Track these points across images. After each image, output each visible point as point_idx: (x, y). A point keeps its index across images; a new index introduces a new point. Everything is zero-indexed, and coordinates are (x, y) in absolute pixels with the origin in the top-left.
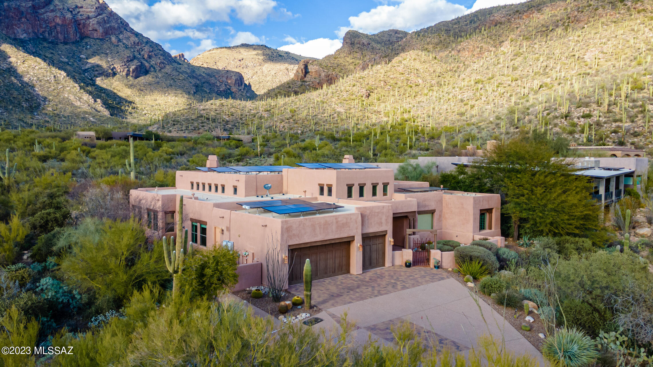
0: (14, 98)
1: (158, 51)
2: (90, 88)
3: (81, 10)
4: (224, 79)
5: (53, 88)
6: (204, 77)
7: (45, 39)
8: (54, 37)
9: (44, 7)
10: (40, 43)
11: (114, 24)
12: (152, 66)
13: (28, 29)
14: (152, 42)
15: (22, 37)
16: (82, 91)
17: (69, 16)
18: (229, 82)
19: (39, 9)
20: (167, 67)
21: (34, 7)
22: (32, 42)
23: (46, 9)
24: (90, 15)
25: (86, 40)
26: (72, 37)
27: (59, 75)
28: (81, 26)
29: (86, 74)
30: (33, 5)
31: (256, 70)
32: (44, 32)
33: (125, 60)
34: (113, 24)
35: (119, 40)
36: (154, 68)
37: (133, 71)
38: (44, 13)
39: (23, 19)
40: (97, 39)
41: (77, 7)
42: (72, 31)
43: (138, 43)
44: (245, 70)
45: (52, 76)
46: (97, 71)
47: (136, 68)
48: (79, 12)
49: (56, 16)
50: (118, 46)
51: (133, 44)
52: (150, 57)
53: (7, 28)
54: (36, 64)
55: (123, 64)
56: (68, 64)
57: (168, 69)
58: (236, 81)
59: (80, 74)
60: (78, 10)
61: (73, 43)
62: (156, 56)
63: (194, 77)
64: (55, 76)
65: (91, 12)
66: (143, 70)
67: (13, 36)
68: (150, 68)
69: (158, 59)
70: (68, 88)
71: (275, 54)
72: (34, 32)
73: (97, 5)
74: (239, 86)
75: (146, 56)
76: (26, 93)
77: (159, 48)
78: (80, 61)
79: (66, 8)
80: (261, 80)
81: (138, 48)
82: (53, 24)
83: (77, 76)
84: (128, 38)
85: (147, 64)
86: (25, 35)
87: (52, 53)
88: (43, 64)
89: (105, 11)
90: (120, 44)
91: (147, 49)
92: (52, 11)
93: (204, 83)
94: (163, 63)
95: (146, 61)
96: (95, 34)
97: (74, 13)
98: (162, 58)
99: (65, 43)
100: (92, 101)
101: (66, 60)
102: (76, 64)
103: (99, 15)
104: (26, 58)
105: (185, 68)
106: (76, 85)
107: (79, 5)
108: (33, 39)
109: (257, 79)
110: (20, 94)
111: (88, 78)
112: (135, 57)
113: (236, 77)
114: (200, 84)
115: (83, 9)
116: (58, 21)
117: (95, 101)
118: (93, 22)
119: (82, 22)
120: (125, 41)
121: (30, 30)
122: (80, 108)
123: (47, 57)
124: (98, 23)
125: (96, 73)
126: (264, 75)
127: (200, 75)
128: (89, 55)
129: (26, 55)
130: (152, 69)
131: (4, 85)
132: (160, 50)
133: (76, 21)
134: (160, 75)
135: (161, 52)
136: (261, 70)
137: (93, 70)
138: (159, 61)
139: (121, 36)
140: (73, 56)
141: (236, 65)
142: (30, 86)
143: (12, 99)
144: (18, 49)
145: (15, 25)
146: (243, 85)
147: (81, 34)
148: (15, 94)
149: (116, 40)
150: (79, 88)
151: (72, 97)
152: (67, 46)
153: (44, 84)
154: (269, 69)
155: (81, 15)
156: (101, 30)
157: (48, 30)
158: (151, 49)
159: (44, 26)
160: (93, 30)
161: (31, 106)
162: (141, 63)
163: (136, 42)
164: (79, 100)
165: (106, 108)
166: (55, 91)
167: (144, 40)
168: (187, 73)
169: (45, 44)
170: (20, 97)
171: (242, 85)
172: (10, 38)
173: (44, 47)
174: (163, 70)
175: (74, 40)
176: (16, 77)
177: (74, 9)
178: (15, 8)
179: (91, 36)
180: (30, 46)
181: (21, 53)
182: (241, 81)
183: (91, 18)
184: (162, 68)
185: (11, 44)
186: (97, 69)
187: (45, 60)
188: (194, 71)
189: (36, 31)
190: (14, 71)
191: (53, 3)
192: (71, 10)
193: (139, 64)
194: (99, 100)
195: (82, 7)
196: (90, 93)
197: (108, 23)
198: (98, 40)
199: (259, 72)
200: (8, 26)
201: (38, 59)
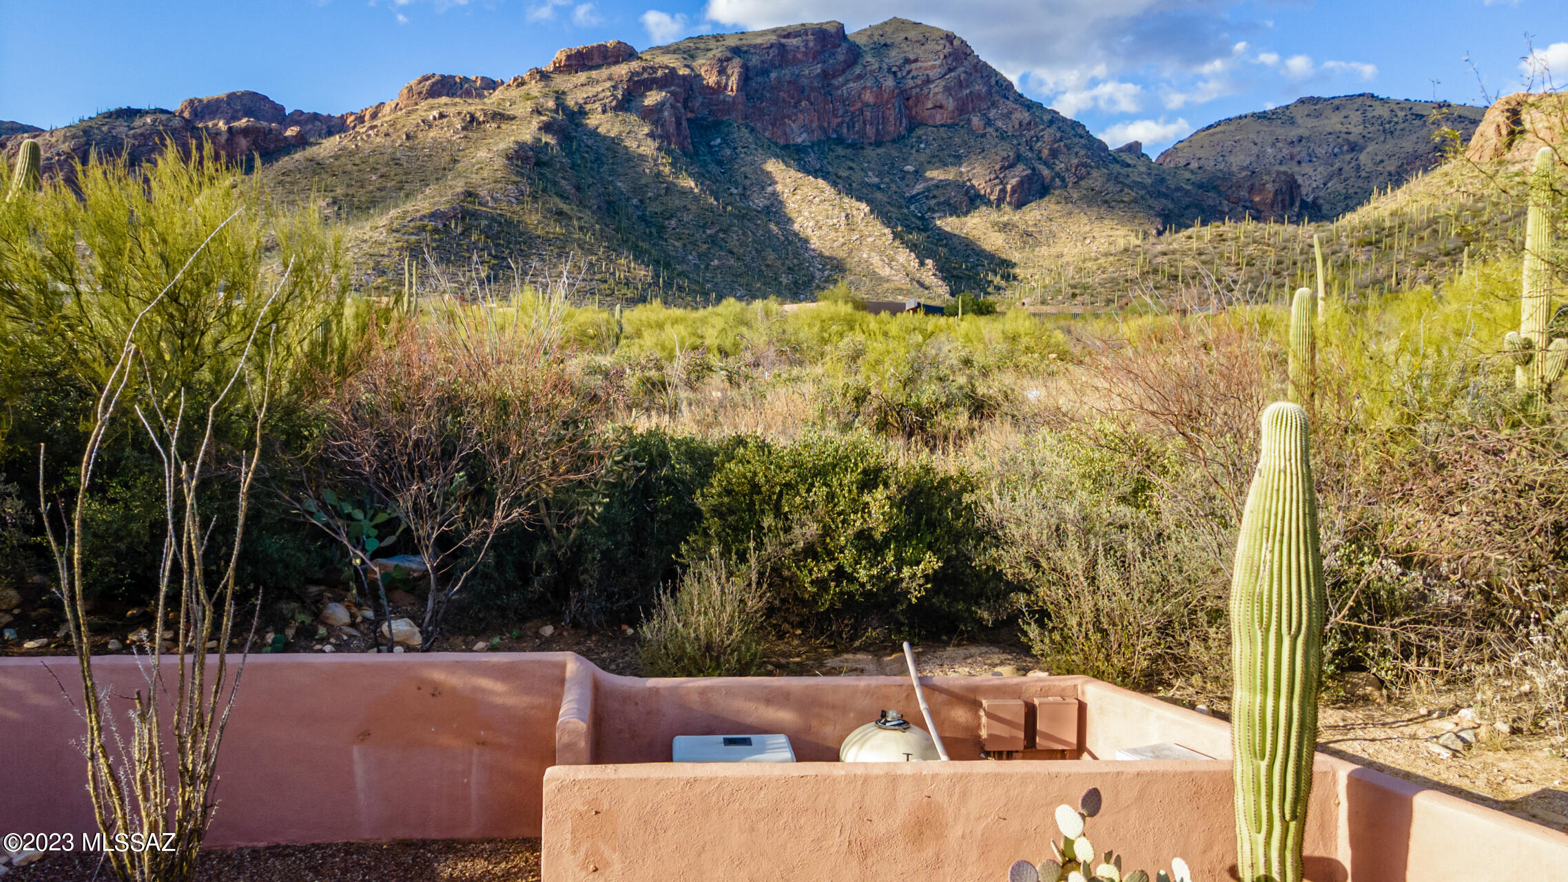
0: (768, 266)
1: (1076, 140)
2: (914, 236)
3: (914, 66)
4: (1244, 193)
5: (841, 240)
6: (1187, 191)
7: (840, 141)
8: (858, 132)
9: (843, 71)
10: (830, 149)
11: (979, 87)
12: (1058, 175)
13: (811, 121)
14: (1064, 120)
15: (799, 140)
16: (897, 243)
17: (889, 82)
18: (1257, 199)
19: (834, 77)
20: (1095, 173)
21: (825, 75)
22: (816, 148)
23: (848, 74)
24: (932, 74)
25: (919, 132)
26: (892, 129)
27: (855, 212)
28: (911, 102)
29: (912, 208)
30: (824, 71)
31: (1337, 166)
32: (840, 125)
33: (997, 167)
34: (977, 87)
35: (989, 123)
36: (1063, 180)
37: (1014, 191)
38: (843, 85)
39: (803, 103)
40: (942, 125)
41: (907, 61)
42: (892, 114)
43: (1029, 123)
44: (1307, 168)
45: (843, 214)
46: (934, 197)
47: (1021, 183)
48: (909, 72)
49: (864, 88)
50: (983, 136)
51: (1017, 126)
52: (1054, 153)
53: (773, 125)
54: (816, 192)
55: (992, 176)
56: (879, 188)
57: (1097, 179)
58: (1276, 194)
59: (900, 207)
60: (908, 67)
61: (894, 141)
62: (1069, 149)
63: (1161, 195)
64: (847, 216)
65: (933, 67)
66: (1036, 187)
67: (782, 142)
68: (1053, 179)
69: (1073, 156)
70: (870, 240)
71: (1401, 114)
72: (821, 127)
73: (946, 51)
74: (1284, 208)
75: (1045, 153)
76: (791, 256)
77: (1080, 131)
78: (903, 179)
79: (885, 66)
80: (1351, 191)
81: (1028, 134)
82: (859, 105)
83: (894, 212)
84: (1008, 116)
85: (1046, 172)
86: (804, 135)
87: (851, 168)
88: (829, 191)
89: (966, 63)
90: (990, 130)
91: (1049, 134)
92: (860, 77)
93: (1187, 207)
94: (1085, 165)
95: (1046, 163)
96: (938, 117)
97: (899, 74)
98: (1082, 152)
99: (878, 144)
100: (915, 264)
101: (876, 180)
102: (894, 187)
103: (950, 70)
104: (800, 182)
105: (1140, 174)
106: (887, 231)
107: (912, 57)
108: (819, 142)
109: (1340, 187)
110: (780, 257)
111: (916, 216)
112: (1019, 158)
113: (1277, 185)
114: (1176, 211)
115: (919, 64)
116: (868, 97)
117: (922, 264)
118: (937, 90)
119: (914, 92)
120: (999, 124)
121: (815, 125)
122: (888, 281)
123: (840, 177)
124: (947, 89)
125: (933, 202)
126: (1363, 174)
127: (1179, 189)
128: (921, 164)
129: (800, 175)
130: (1058, 182)
131: (754, 241)
132: (1081, 137)
133: (902, 92)
134: (1075, 196)
135: (1083, 141)
136: (1354, 163)
137: (927, 198)
138: (1075, 161)
139: (992, 113)
140: (891, 169)
141: (1279, 157)
142: (800, 239)
143: (763, 268)
144: (787, 165)
145: (789, 117)
146: (1297, 204)
147: (911, 119)
148: (771, 257)
149: (982, 123)
150: (891, 237)
151: (876, 260)
152: (881, 151)
153: (826, 235)
154: (1378, 158)
155: (913, 78)
156: (951, 104)
157: (847, 119)
158: (1058, 135)
159: (840, 113)
160: (935, 107)
161: (795, 283)
162: (1034, 169)
163: (1025, 122)
164: (889, 265)
165: (944, 279)
166: (845, 248)
167: (1046, 117)
168: (1144, 186)
169: (840, 151)
170: (779, 263)
171: (1292, 204)
172: (776, 144)
173: (838, 157)
174: (1082, 183)
175: (895, 135)
176: (777, 224)
177: (900, 68)
178: (789, 82)
179: (931, 122)
180: (811, 158)
181: (792, 172)
182: (1291, 193)
183: (933, 81)
184: (1081, 178)
185: (777, 156)
186: (935, 192)
187: (834, 184)
188: (1163, 180)
189: (826, 124)
190: (776, 212)
191: (861, 60)
192: (894, 69)
193: (1029, 172)
194: (929, 262)
195: (916, 61)
196: (913, 247)
197: (967, 87)
198: (942, 129)
199: (1346, 168)
200: (776, 119)
201: (821, 182)
